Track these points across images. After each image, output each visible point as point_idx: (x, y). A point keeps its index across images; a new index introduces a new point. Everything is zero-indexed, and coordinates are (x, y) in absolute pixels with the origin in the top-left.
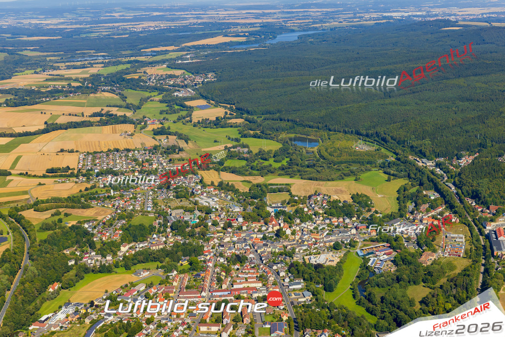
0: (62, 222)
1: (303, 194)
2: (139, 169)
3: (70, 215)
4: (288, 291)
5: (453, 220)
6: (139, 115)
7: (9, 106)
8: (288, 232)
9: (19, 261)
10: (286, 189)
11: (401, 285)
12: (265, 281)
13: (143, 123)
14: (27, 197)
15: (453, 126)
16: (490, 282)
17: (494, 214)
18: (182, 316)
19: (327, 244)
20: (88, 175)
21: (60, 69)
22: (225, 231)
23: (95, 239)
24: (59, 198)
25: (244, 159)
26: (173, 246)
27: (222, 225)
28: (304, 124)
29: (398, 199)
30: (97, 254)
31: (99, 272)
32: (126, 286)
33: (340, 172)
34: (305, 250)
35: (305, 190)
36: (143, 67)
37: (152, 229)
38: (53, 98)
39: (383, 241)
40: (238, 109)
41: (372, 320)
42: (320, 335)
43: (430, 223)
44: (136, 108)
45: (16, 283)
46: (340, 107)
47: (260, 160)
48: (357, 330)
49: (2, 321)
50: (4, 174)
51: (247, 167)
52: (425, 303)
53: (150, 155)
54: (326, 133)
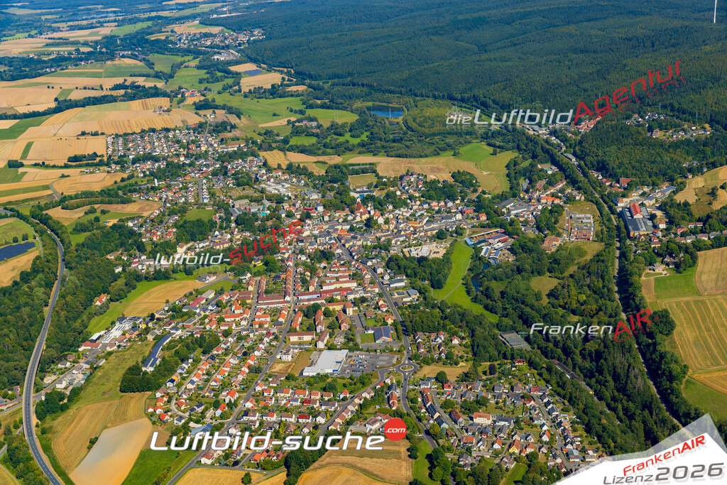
0: (99, 221)
1: (392, 174)
2: (185, 153)
3: (108, 212)
4: (390, 290)
5: (578, 198)
6: (172, 86)
7: (4, 80)
8: (381, 220)
9: (54, 270)
10: (371, 169)
11: (523, 277)
12: (360, 280)
13: (180, 96)
14: (49, 192)
15: (567, 84)
16: (630, 267)
17: (625, 189)
18: (266, 326)
19: (429, 233)
20: (121, 162)
21: (62, 31)
23: (144, 240)
24: (90, 193)
25: (313, 135)
26: (242, 244)
27: (298, 217)
28: (383, 89)
29: (508, 175)
30: (148, 258)
31: (154, 279)
32: (191, 294)
33: (434, 146)
34: (403, 241)
35: (393, 170)
36: (169, 24)
37: (212, 225)
38: (60, 68)
39: (496, 227)
40: (298, 74)
41: (493, 319)
42: (435, 339)
43: (550, 203)
44: (168, 77)
45: (55, 297)
46: (426, 66)
47: (333, 135)
48: (479, 331)
49: (44, 342)
50: (14, 165)
51: (319, 145)
52: (553, 296)
53: (196, 135)
54: (411, 100)
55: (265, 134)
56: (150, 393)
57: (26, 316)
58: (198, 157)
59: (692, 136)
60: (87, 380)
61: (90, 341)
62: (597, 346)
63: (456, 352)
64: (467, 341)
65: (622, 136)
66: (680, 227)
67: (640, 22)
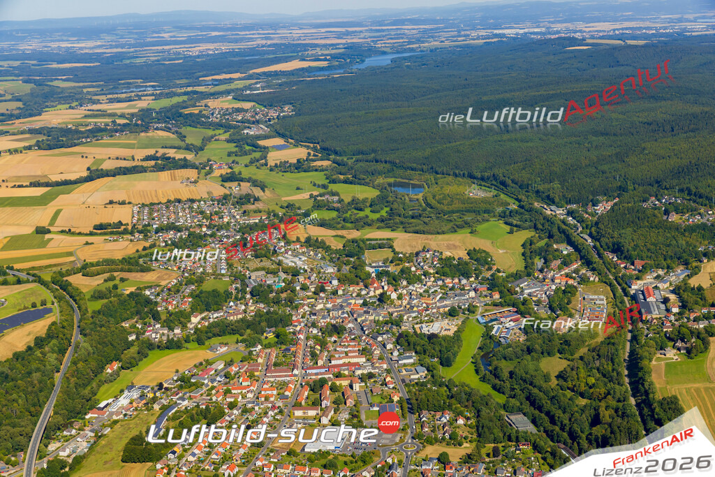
0: (117, 289)
1: (408, 250)
2: (208, 223)
3: (127, 280)
4: (398, 367)
5: (592, 279)
6: (202, 158)
7: (42, 149)
8: (394, 296)
9: (68, 336)
11: (532, 357)
12: (369, 355)
13: (208, 168)
14: (72, 259)
15: (586, 166)
16: (641, 351)
17: (640, 271)
18: (272, 399)
19: (441, 310)
20: (145, 231)
21: (101, 103)
22: (317, 296)
23: (159, 309)
24: (112, 260)
25: (334, 209)
26: (255, 315)
27: (313, 290)
28: (405, 166)
29: (523, 254)
30: (162, 327)
31: (167, 348)
32: (201, 364)
33: (452, 223)
34: (415, 317)
35: (410, 246)
36: (203, 99)
37: (228, 295)
38: (95, 139)
39: (509, 305)
40: (323, 149)
41: (500, 399)
42: (440, 418)
43: (563, 283)
44: (198, 149)
45: (67, 363)
46: (448, 145)
47: (354, 210)
48: (484, 412)
49: (52, 408)
50: (41, 231)
51: (339, 219)
52: (562, 378)
53: (220, 206)
54: (432, 177)
55: (287, 207)
56: (151, 464)
57: (36, 382)
58: (220, 228)
59: (708, 220)
60: (91, 448)
61: (97, 408)
62: (604, 431)
63: (461, 433)
64: (473, 421)
65: (638, 218)
66: (693, 312)
67: (661, 107)
